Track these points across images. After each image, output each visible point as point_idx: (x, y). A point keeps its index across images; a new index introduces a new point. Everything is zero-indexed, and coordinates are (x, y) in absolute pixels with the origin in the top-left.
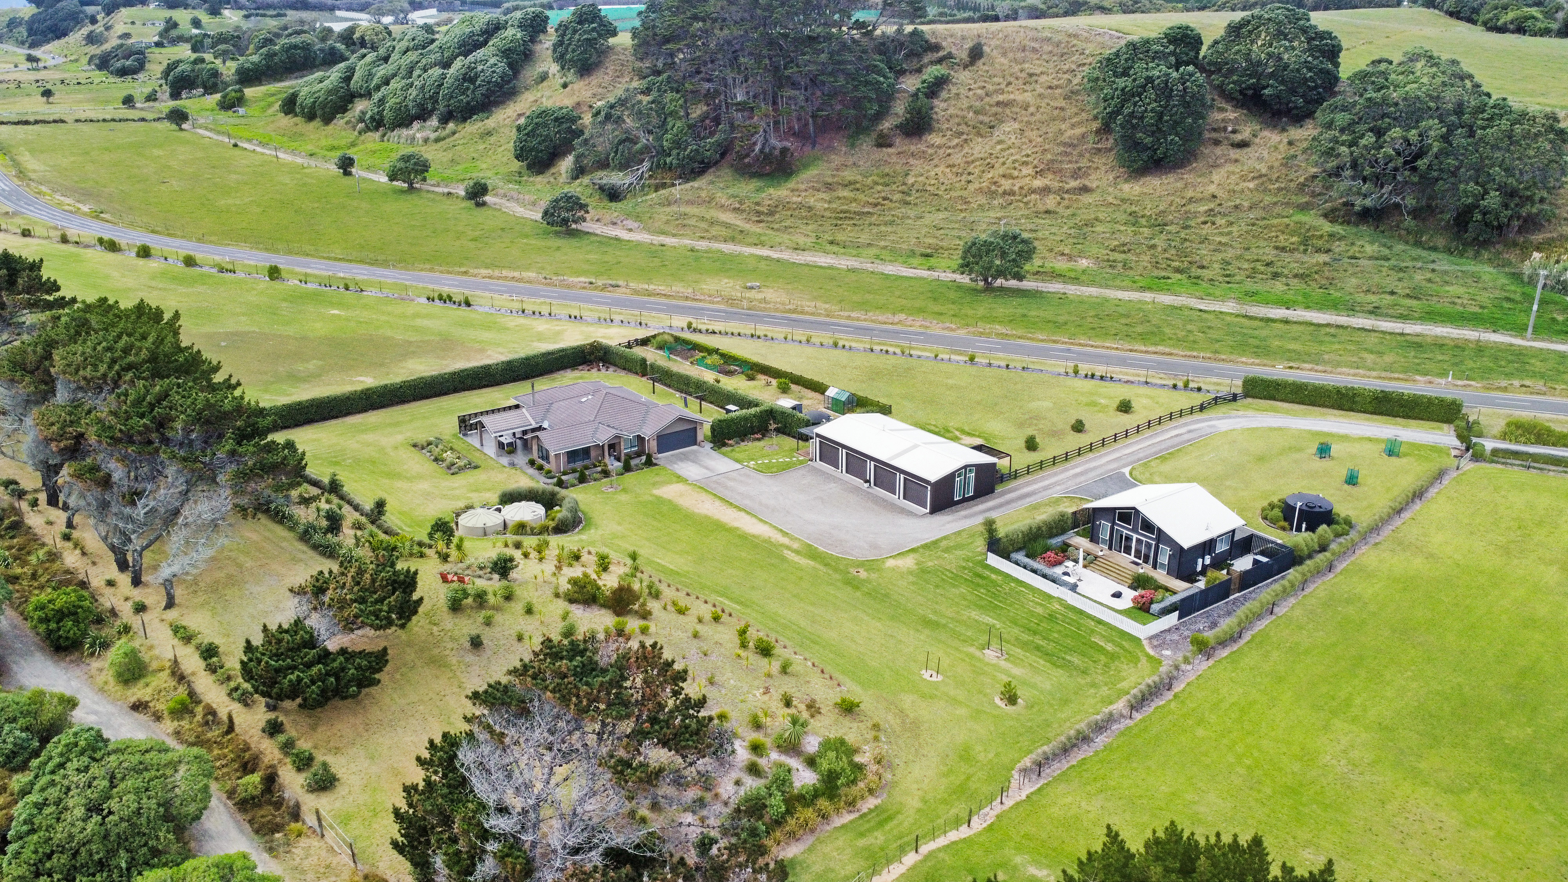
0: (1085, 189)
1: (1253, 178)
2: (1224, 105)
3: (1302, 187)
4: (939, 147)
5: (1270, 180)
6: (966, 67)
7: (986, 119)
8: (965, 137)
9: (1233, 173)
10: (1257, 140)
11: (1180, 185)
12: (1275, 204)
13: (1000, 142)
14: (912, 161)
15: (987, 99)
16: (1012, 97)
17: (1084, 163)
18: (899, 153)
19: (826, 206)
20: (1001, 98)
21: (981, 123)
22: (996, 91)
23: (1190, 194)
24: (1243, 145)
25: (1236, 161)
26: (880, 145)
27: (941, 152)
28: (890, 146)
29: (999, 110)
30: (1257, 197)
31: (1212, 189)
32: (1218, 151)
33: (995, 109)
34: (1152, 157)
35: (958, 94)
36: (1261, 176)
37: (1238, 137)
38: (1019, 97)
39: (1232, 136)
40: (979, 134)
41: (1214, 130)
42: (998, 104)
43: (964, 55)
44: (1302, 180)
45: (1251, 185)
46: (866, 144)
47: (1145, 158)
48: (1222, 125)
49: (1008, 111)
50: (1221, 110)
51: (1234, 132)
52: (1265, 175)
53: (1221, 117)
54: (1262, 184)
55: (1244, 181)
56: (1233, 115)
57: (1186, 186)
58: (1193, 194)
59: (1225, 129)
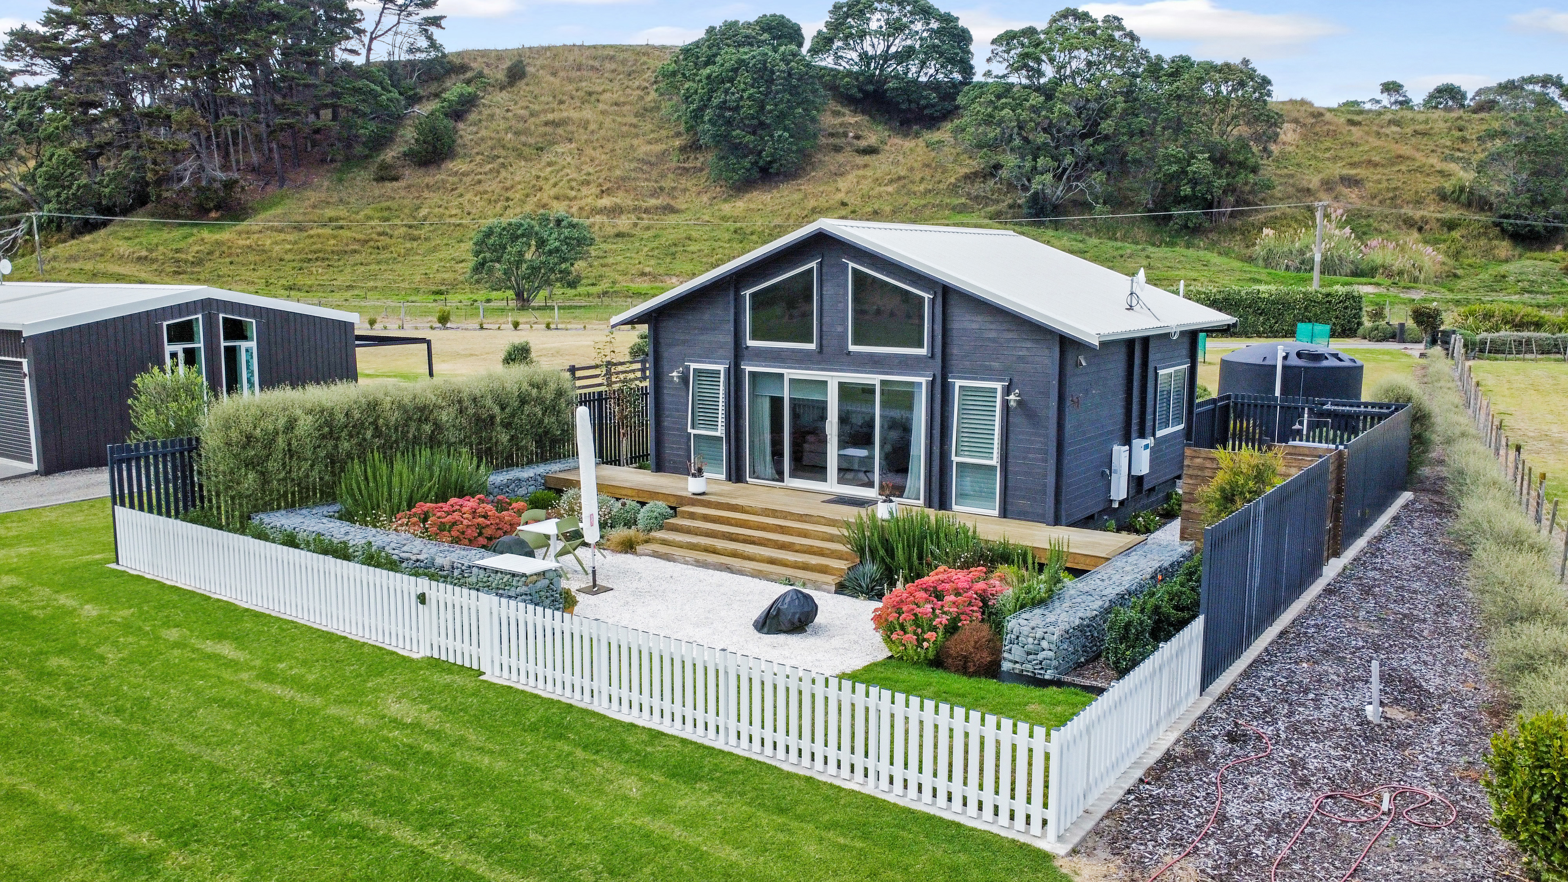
0: (670, 209)
1: (891, 181)
2: (839, 108)
3: (954, 189)
4: (464, 174)
5: (913, 182)
6: (502, 88)
7: (531, 140)
8: (501, 160)
9: (864, 177)
10: (887, 148)
11: (797, 196)
12: (924, 206)
13: (550, 164)
14: (426, 194)
15: (533, 119)
16: (565, 114)
17: (667, 183)
18: (409, 187)
19: (289, 247)
20: (550, 117)
21: (524, 145)
22: (545, 111)
24: (871, 151)
25: (866, 166)
26: (380, 179)
27: (467, 180)
28: (396, 179)
29: (549, 129)
30: (901, 200)
31: (840, 196)
32: (840, 158)
33: (543, 129)
34: (756, 163)
35: (492, 116)
36: (899, 178)
37: (863, 144)
38: (574, 115)
39: (855, 142)
40: (520, 156)
41: (832, 135)
42: (546, 124)
43: (501, 76)
44: (953, 180)
45: (890, 189)
46: (362, 177)
47: (747, 165)
48: (841, 130)
49: (560, 131)
50: (836, 114)
51: (857, 137)
52: (904, 178)
53: (838, 121)
54: (904, 187)
55: (880, 185)
56: (852, 120)
57: (806, 196)
58: (816, 204)
59: (845, 135)
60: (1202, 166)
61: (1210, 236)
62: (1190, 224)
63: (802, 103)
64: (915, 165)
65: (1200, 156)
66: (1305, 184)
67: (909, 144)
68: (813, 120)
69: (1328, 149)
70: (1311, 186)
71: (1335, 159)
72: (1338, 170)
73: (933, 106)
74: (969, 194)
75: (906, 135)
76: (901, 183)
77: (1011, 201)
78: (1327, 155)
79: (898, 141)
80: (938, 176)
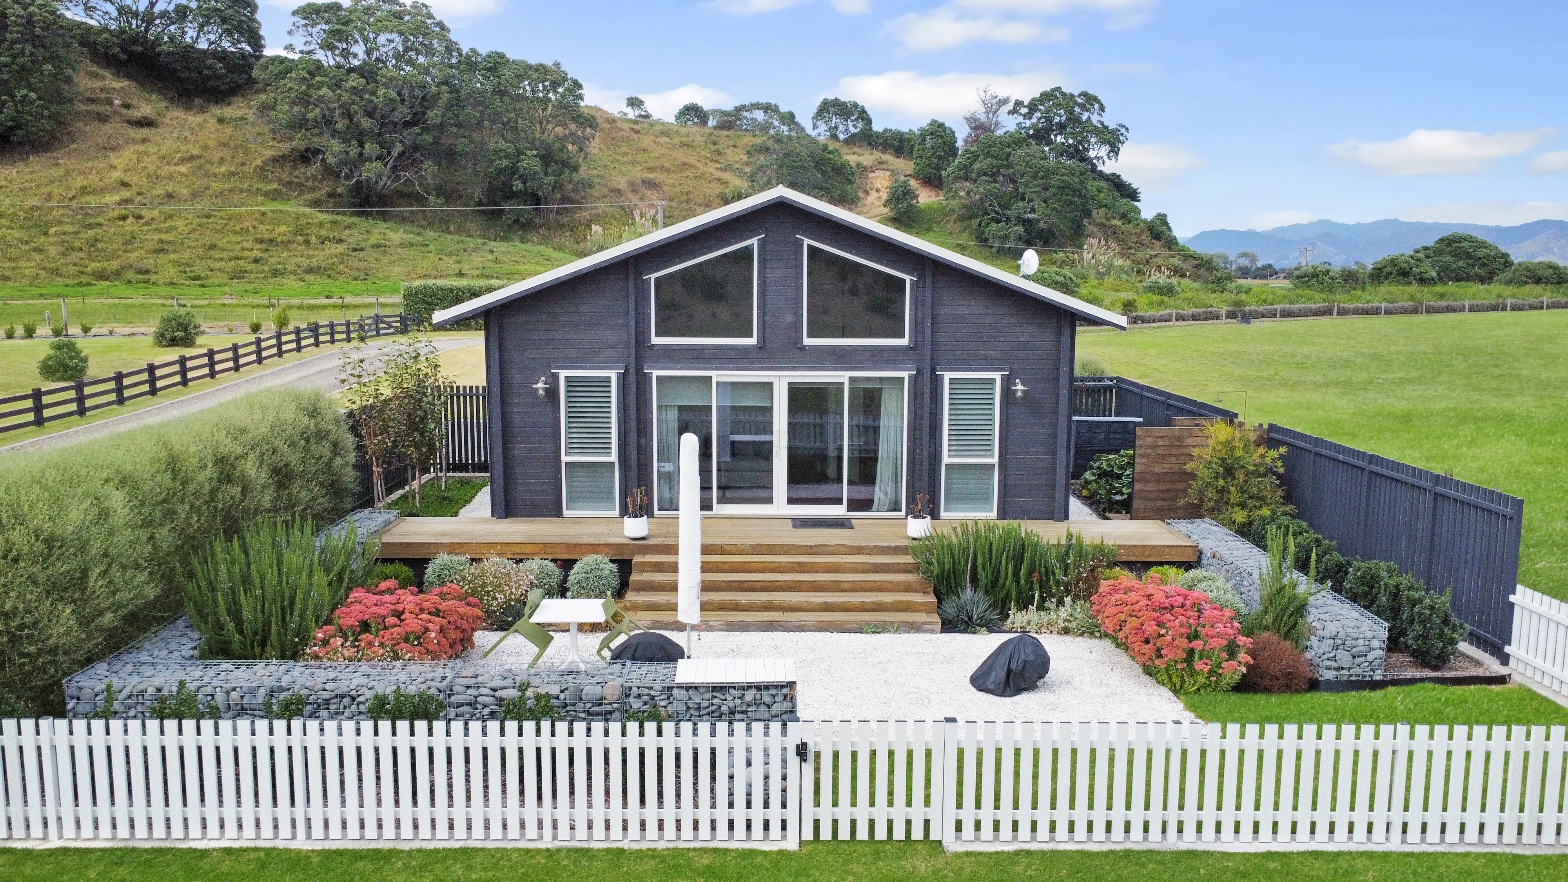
1: (182, 161)
2: (94, 69)
3: (262, 172)
5: (210, 163)
9: (147, 154)
10: (167, 121)
11: (55, 172)
12: (231, 191)
23: (79, 182)
24: (147, 123)
25: (144, 140)
30: (199, 184)
31: (116, 175)
32: (107, 129)
36: (192, 158)
37: (136, 114)
39: (124, 111)
41: (93, 101)
44: (259, 163)
45: (183, 169)
48: (103, 96)
50: (94, 76)
51: (127, 106)
52: (199, 157)
53: (97, 84)
54: (200, 167)
55: (168, 164)
56: (118, 85)
57: (68, 173)
58: (85, 183)
59: (109, 102)
60: (530, 162)
61: (541, 231)
62: (522, 220)
63: (53, 58)
64: (211, 143)
65: (529, 153)
66: (615, 185)
67: (194, 119)
68: (69, 80)
69: (626, 154)
70: (620, 187)
71: (634, 163)
72: (639, 174)
73: (219, 77)
74: (280, 180)
75: (188, 108)
76: (197, 162)
77: (329, 189)
78: (626, 159)
79: (177, 113)
80: (240, 158)
